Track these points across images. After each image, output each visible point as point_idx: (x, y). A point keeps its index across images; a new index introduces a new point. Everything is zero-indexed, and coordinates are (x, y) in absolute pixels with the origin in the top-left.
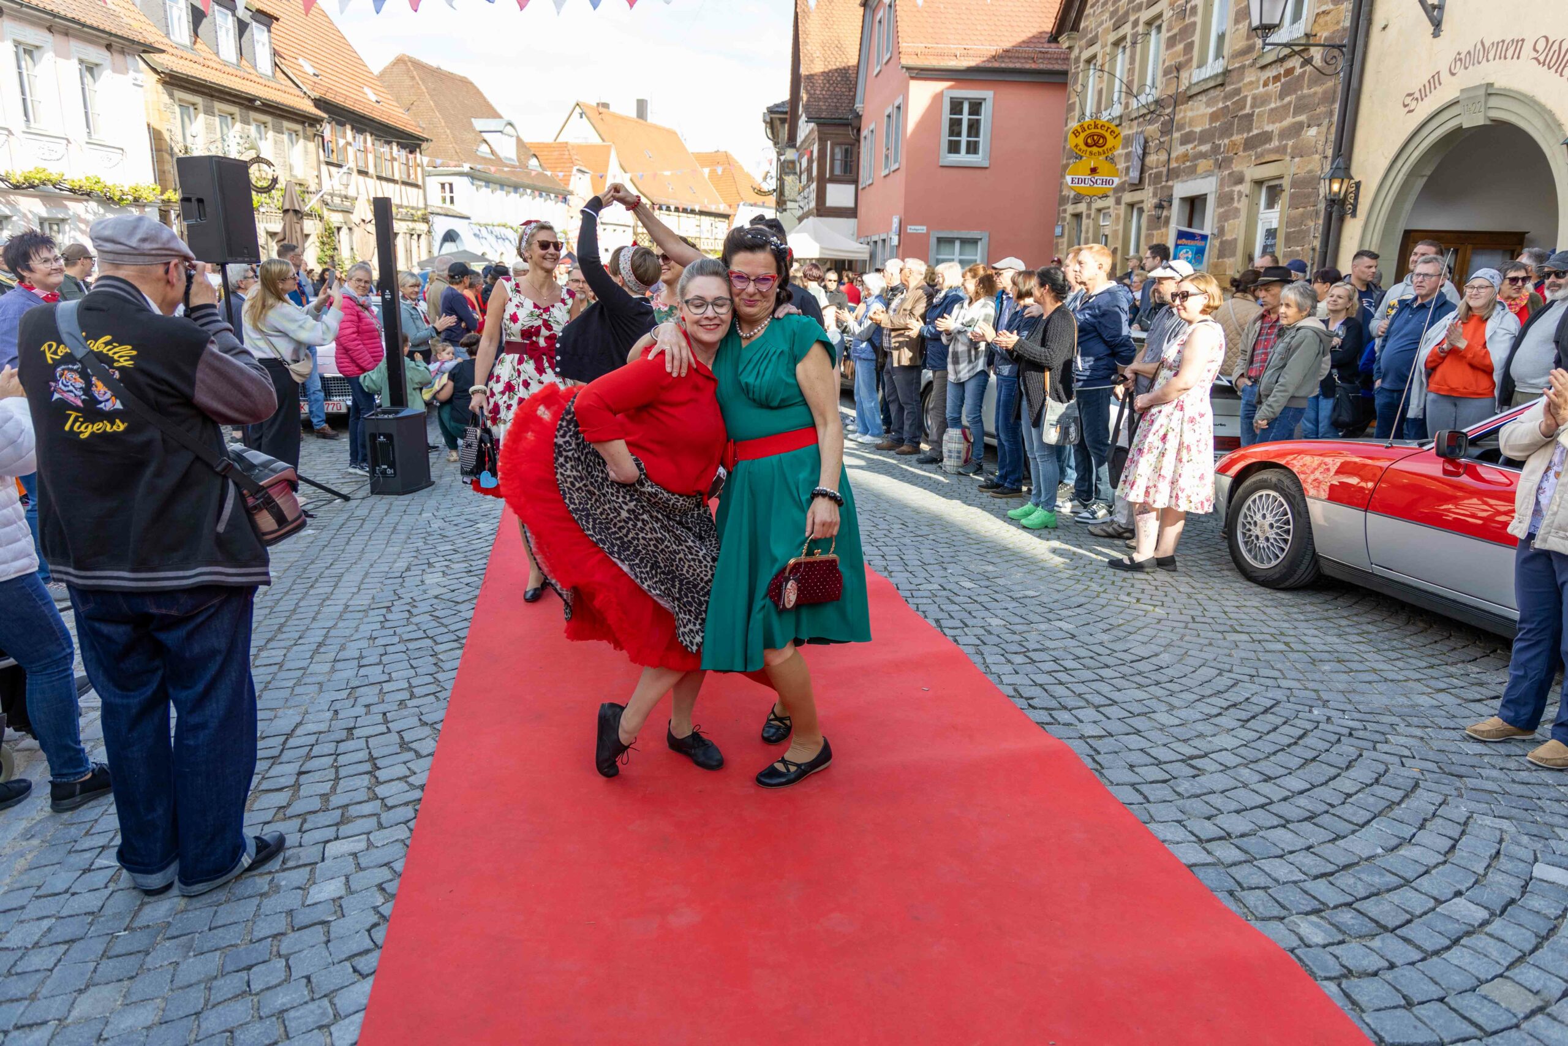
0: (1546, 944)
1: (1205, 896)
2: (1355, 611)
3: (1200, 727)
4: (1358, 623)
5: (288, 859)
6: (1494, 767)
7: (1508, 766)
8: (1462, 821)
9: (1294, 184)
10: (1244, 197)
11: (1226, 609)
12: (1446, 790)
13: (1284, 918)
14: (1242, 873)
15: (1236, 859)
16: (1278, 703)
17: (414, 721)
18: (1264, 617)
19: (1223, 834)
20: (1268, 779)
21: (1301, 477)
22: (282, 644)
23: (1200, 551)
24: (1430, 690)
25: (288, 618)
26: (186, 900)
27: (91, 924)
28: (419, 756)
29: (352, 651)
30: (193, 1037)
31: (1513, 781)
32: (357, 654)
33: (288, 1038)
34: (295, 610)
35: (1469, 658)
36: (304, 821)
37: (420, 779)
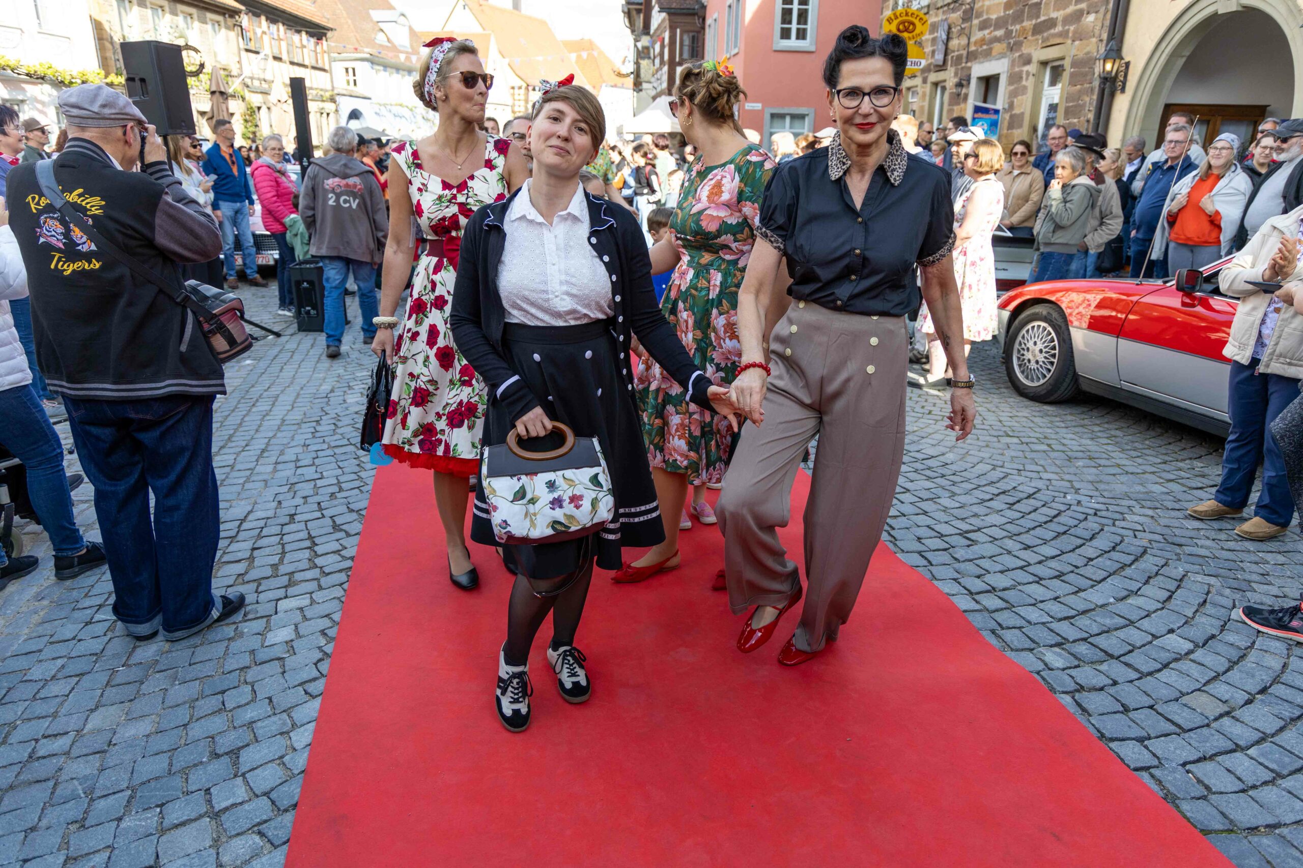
0: (1236, 667)
1: (973, 633)
2: (1106, 420)
3: (976, 509)
4: (1108, 429)
5: (248, 613)
6: (1208, 538)
7: (1219, 537)
8: (1179, 578)
9: (1074, 64)
10: (1031, 77)
11: (1002, 419)
12: (1167, 555)
13: (1033, 649)
14: (1005, 618)
15: (999, 607)
16: (1039, 490)
17: (344, 509)
18: (1032, 425)
19: (989, 588)
20: (1027, 547)
21: (1067, 312)
22: (232, 451)
23: (983, 373)
24: (1162, 481)
25: (236, 430)
26: (169, 644)
27: (96, 662)
28: (348, 535)
29: (290, 455)
30: (183, 741)
31: (1222, 549)
32: (294, 459)
33: (257, 741)
34: (241, 424)
35: (1195, 456)
36: (259, 585)
37: (351, 552)
